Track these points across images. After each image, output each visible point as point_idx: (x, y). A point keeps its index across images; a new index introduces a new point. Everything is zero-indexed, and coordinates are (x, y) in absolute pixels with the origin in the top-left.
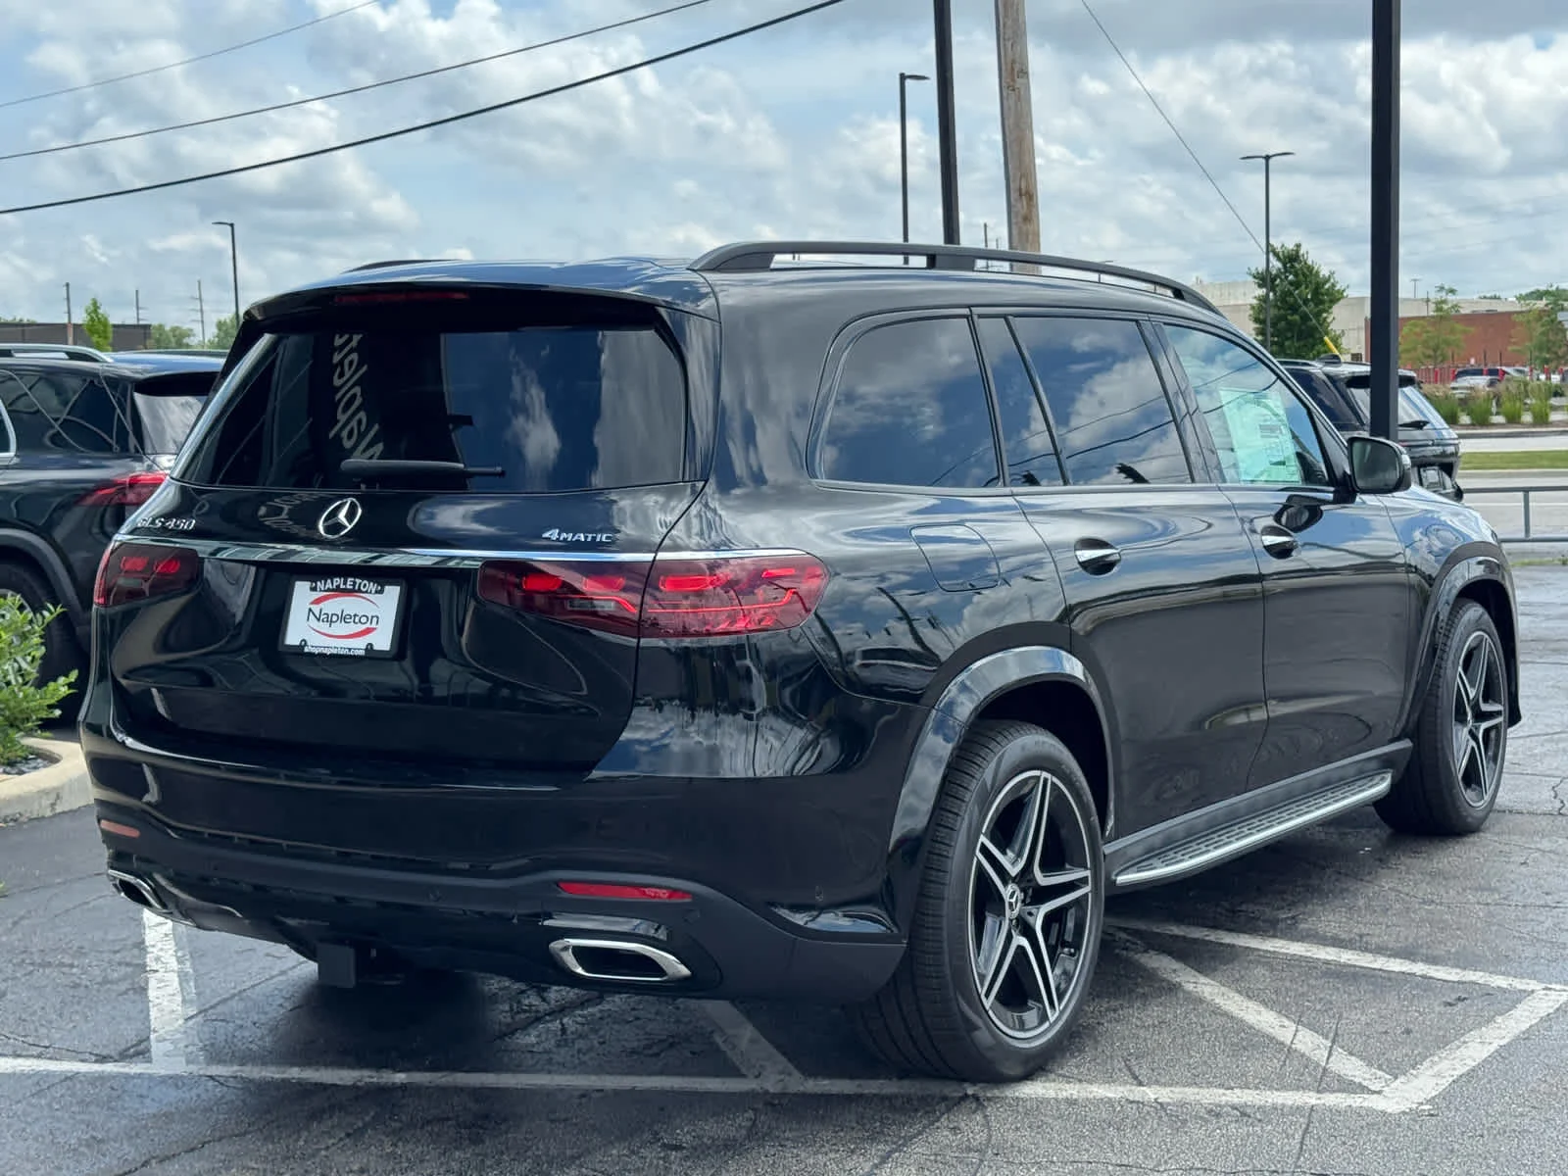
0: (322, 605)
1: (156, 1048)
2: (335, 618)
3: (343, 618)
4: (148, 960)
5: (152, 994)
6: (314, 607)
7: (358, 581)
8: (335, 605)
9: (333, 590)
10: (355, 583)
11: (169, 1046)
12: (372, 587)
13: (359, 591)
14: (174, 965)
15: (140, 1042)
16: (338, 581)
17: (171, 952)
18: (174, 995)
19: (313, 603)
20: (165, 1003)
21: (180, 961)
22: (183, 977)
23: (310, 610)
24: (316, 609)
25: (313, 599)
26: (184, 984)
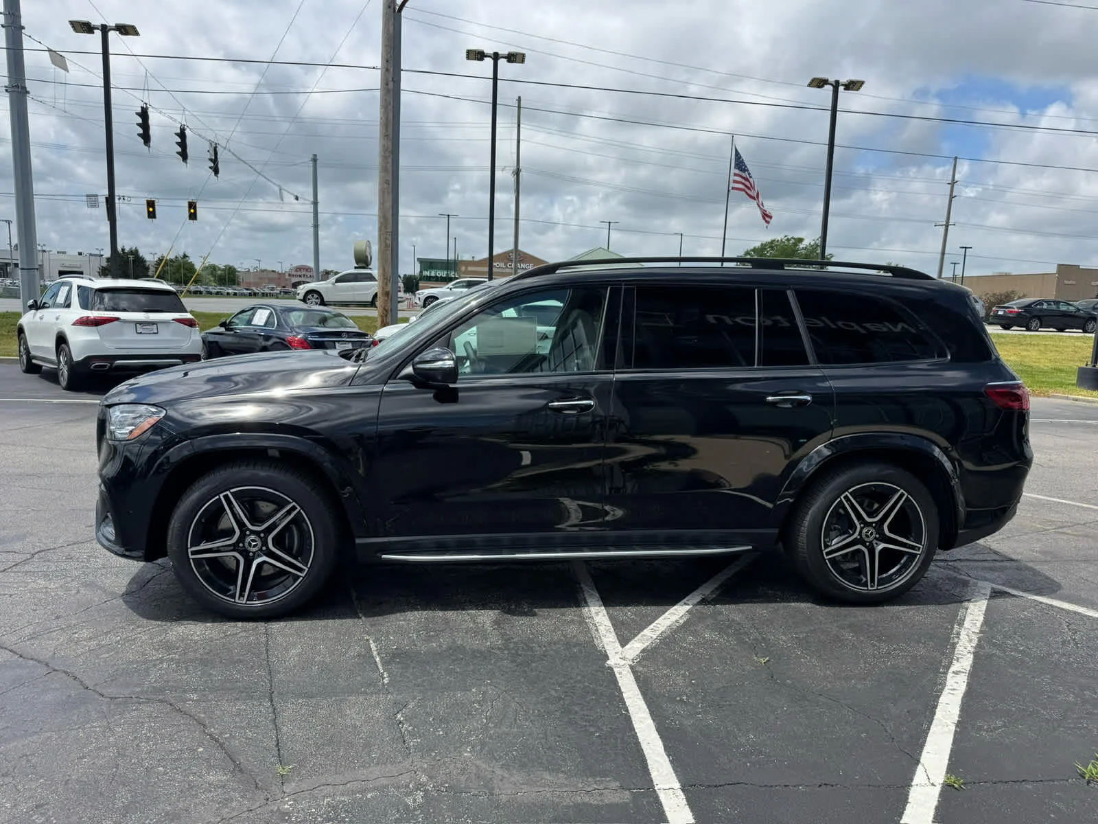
1: (988, 593)
4: (976, 642)
5: (981, 618)
11: (983, 591)
14: (963, 633)
15: (994, 596)
17: (960, 643)
18: (971, 614)
20: (976, 610)
21: (958, 634)
22: (961, 624)
26: (963, 618)
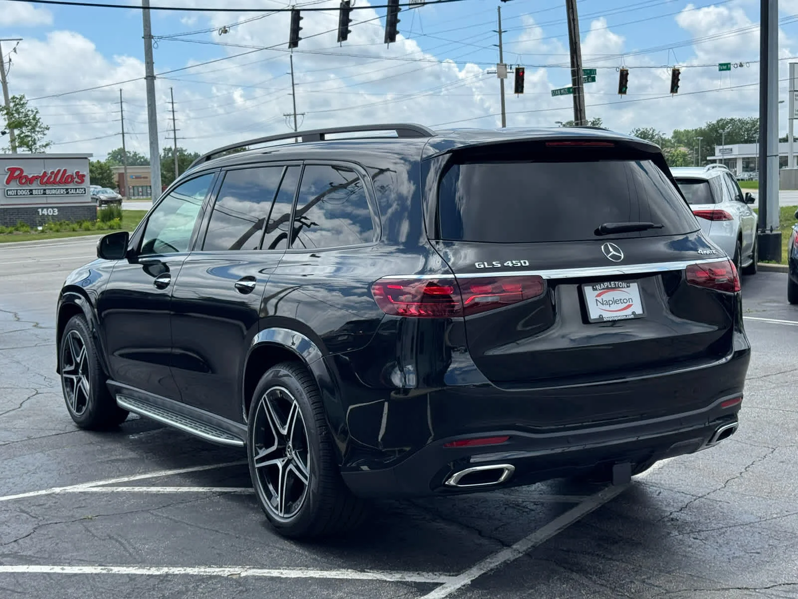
0: (602, 297)
2: (611, 302)
3: (615, 302)
6: (598, 298)
7: (617, 283)
8: (609, 296)
9: (605, 289)
10: (615, 284)
12: (624, 285)
13: (619, 287)
16: (606, 284)
19: (597, 296)
23: (597, 300)
24: (599, 299)
25: (597, 294)
